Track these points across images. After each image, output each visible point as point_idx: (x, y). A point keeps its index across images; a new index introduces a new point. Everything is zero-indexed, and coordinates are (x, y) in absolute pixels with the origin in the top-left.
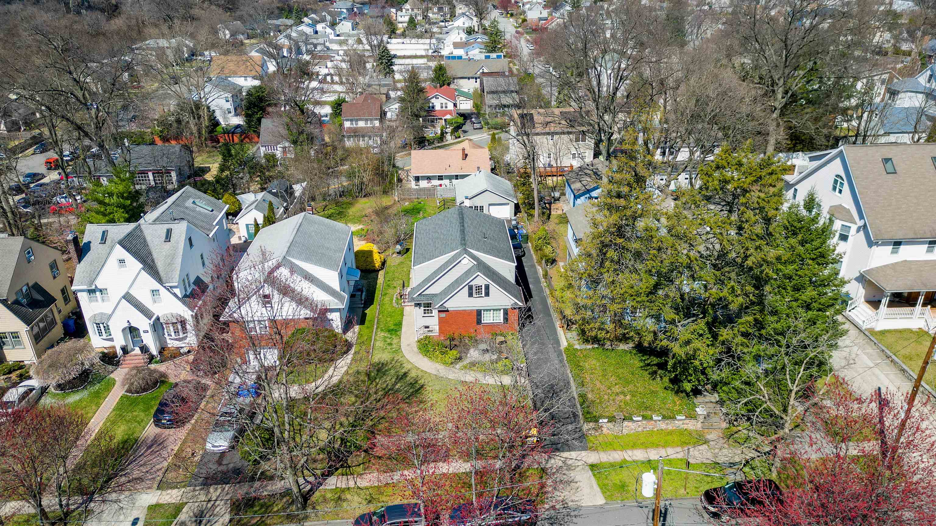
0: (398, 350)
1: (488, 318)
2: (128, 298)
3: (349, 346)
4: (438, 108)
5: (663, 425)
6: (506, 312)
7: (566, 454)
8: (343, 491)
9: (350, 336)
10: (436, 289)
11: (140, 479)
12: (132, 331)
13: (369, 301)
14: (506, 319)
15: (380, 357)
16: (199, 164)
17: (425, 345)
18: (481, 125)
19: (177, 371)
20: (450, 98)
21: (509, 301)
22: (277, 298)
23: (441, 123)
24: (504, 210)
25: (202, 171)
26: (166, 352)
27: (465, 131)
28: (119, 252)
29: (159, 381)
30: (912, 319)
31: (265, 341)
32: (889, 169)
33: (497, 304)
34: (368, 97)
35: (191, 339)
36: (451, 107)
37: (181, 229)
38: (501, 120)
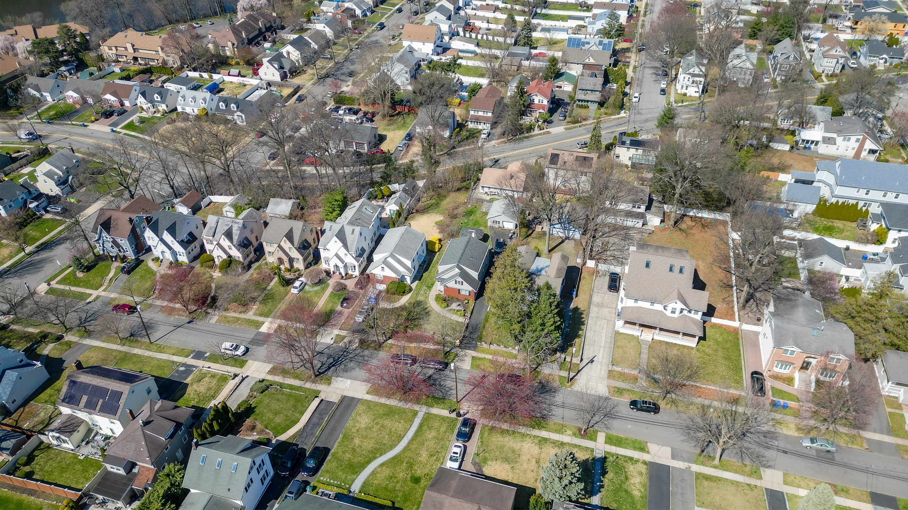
0: (427, 297)
1: (463, 293)
2: (337, 255)
3: (411, 290)
4: (536, 101)
5: (504, 349)
6: (470, 292)
7: (467, 351)
8: (393, 345)
9: (414, 286)
10: (446, 277)
11: (335, 325)
12: (336, 266)
13: (426, 269)
14: (470, 295)
15: (420, 298)
16: (381, 132)
17: (438, 298)
18: (565, 117)
19: (350, 284)
20: (546, 97)
21: (471, 289)
22: (386, 268)
23: (536, 114)
24: (510, 225)
25: (382, 138)
26: (348, 276)
27: (550, 122)
28: (335, 238)
29: (344, 288)
30: (635, 331)
31: (382, 282)
32: (647, 265)
33: (466, 289)
34: (492, 91)
35: (357, 273)
36: (545, 102)
37: (358, 229)
38: (583, 112)
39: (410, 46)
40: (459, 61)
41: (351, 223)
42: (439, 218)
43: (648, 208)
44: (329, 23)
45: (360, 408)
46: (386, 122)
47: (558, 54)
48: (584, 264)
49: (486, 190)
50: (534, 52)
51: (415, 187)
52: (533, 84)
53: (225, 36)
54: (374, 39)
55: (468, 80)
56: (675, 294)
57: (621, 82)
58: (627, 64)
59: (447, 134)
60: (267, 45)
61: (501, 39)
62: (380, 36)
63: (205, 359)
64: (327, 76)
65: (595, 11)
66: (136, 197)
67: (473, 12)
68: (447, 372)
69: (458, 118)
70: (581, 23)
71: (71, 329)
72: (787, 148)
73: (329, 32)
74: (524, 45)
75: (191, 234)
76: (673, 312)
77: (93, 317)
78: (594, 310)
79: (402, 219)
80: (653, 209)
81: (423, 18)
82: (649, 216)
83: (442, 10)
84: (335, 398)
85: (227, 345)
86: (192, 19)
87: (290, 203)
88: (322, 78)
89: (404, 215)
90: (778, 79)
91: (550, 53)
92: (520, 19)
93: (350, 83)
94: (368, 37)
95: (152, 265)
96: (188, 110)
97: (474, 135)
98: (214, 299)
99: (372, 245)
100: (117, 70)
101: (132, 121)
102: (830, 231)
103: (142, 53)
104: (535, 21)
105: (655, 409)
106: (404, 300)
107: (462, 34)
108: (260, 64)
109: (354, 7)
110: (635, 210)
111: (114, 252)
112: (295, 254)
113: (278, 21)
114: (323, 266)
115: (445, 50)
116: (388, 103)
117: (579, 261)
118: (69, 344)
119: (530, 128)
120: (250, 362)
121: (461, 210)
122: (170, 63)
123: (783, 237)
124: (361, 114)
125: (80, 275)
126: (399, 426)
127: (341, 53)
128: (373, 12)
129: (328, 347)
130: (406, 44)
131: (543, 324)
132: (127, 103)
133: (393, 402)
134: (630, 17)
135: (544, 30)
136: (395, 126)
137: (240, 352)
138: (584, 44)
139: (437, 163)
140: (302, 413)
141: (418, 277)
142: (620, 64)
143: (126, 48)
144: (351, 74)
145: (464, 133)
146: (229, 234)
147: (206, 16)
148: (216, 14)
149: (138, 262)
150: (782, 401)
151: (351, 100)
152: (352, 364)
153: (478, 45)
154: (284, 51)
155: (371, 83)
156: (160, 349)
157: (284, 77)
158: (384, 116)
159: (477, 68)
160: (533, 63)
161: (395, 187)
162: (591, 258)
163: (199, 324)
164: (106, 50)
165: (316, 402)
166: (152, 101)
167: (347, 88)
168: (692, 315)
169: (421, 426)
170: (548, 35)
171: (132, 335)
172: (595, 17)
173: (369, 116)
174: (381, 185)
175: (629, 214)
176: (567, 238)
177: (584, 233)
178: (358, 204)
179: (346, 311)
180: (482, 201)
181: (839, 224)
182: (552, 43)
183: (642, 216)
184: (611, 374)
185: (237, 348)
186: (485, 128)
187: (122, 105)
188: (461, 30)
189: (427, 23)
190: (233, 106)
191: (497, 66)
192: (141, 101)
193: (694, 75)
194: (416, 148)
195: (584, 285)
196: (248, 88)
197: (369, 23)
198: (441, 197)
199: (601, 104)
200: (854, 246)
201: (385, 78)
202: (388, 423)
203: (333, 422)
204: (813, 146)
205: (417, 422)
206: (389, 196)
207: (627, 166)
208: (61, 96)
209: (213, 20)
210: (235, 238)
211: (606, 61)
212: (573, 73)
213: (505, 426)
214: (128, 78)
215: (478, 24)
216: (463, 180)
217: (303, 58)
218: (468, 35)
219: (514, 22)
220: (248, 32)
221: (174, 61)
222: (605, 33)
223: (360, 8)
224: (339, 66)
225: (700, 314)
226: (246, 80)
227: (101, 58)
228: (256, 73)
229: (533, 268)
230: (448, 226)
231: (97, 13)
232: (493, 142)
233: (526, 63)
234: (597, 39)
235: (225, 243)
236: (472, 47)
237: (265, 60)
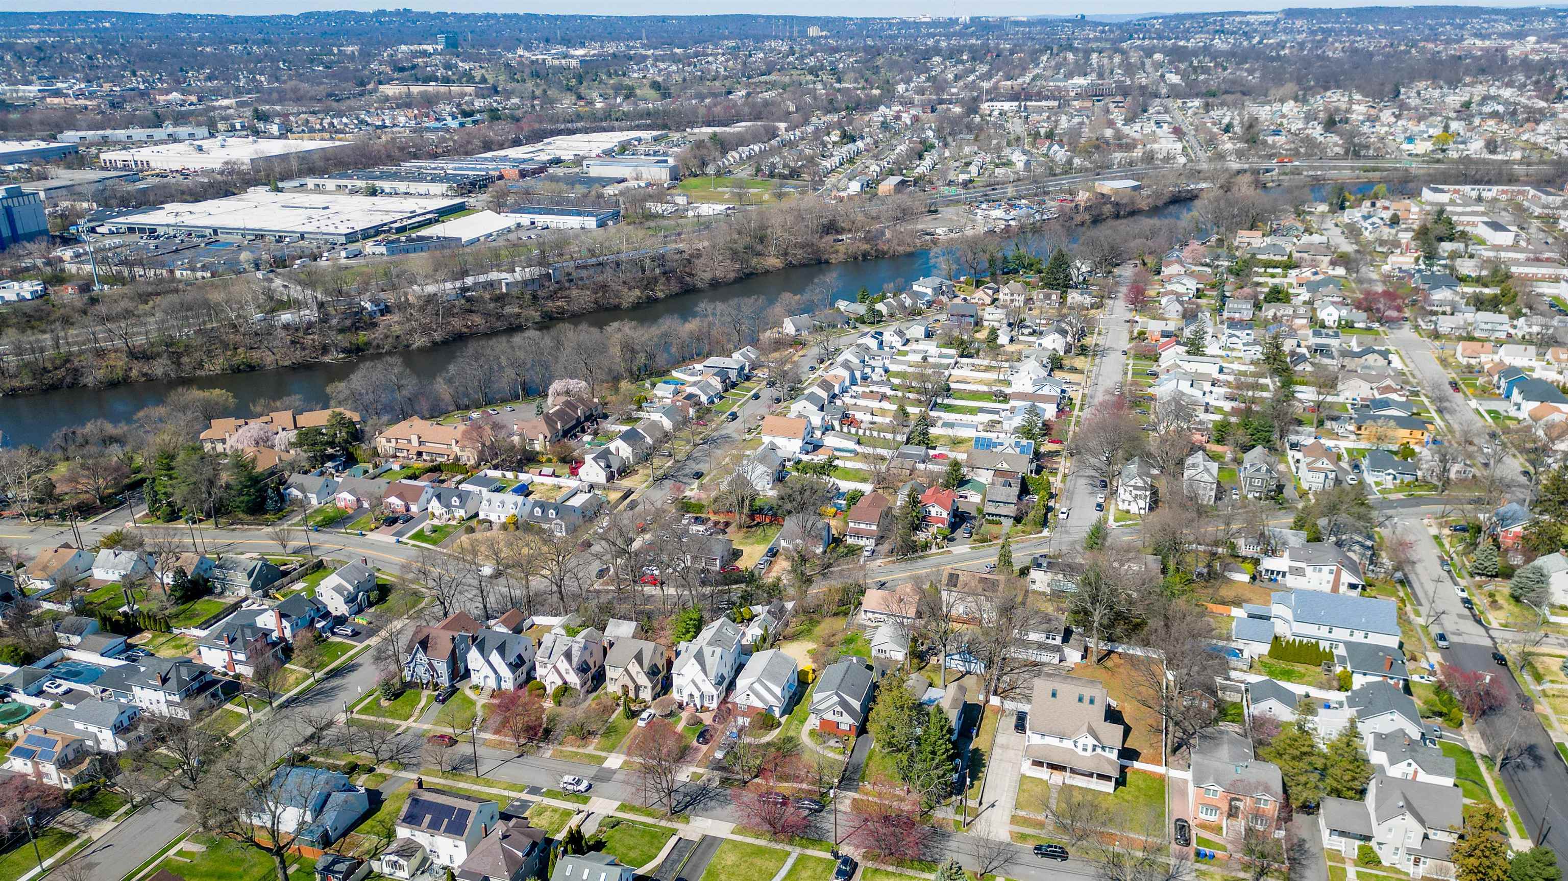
0: (799, 733)
1: (842, 727)
2: (693, 681)
3: (779, 724)
4: (933, 514)
5: (891, 791)
6: (850, 726)
7: (847, 793)
8: (760, 784)
9: (783, 720)
10: (822, 707)
11: (691, 762)
12: (691, 695)
13: (798, 702)
14: (850, 730)
15: (791, 733)
16: (736, 546)
17: (812, 733)
18: (971, 534)
19: (707, 719)
20: (945, 508)
21: (851, 721)
22: (752, 696)
23: (933, 530)
24: (899, 655)
25: (737, 554)
26: (704, 709)
27: (952, 540)
28: (693, 660)
29: (699, 722)
30: (1043, 774)
31: (745, 714)
32: (1054, 695)
33: (847, 721)
34: (876, 498)
35: (714, 705)
36: (945, 515)
37: (718, 651)
38: (994, 529)
39: (772, 443)
40: (836, 463)
41: (710, 644)
42: (812, 646)
43: (1066, 640)
44: (667, 412)
45: (725, 846)
46: (741, 534)
47: (962, 457)
48: (987, 701)
49: (870, 615)
50: (932, 452)
51: (782, 610)
52: (929, 492)
53: (535, 427)
54: (724, 432)
55: (846, 486)
56: (1085, 727)
57: (1043, 493)
58: (1054, 472)
59: (819, 550)
60: (587, 438)
61: (889, 436)
62: (731, 428)
63: (542, 794)
64: (665, 477)
65: (1013, 403)
66: (451, 616)
67: (853, 401)
68: (823, 814)
69: (834, 531)
70: (995, 417)
71: (383, 761)
72: (1246, 578)
73: (667, 424)
74: (919, 444)
75: (520, 657)
76: (1085, 750)
77: (407, 749)
78: (997, 751)
79: (766, 645)
80: (1072, 641)
81: (788, 407)
82: (1067, 650)
83: (812, 398)
84: (695, 837)
85: (568, 778)
86: (489, 403)
87: (634, 624)
88: (659, 480)
89: (770, 640)
90: (1250, 496)
91: (952, 455)
92: (913, 410)
93: (695, 486)
94: (716, 430)
95: (469, 693)
96: (493, 517)
97: (853, 551)
98: (547, 732)
99: (732, 674)
100: (396, 467)
101: (422, 530)
102: (1288, 675)
103: (429, 447)
104: (933, 414)
105: (1063, 855)
106: (773, 735)
107: (837, 427)
108: (580, 462)
109: (698, 392)
110: (1049, 641)
111: (426, 678)
112: (643, 680)
113: (600, 408)
114: (675, 695)
115: (817, 447)
116: (746, 510)
117: (982, 698)
118: (384, 777)
119: (926, 546)
120: (594, 799)
121: (839, 637)
122: (464, 460)
123: (1228, 679)
124: (710, 524)
125: (384, 703)
126: (771, 865)
127: (682, 448)
128: (721, 398)
129: (685, 785)
130: (766, 439)
131: (934, 753)
132: (414, 508)
133: (762, 842)
134: (1061, 411)
135: (946, 425)
136: (753, 540)
137: (583, 787)
138: (996, 445)
139: (809, 581)
140: (660, 849)
141: (788, 710)
142: (1045, 472)
143: (409, 441)
144: (699, 475)
145: (841, 549)
146: (568, 655)
147: (504, 401)
148: (517, 397)
149: (453, 690)
150: (1207, 851)
151: (700, 507)
152: (713, 803)
153: (859, 443)
154: (612, 447)
155: (724, 487)
156: (489, 783)
157: (610, 478)
158: (740, 527)
159: (858, 471)
160: (930, 466)
161: (757, 609)
162: (995, 693)
163: (529, 759)
164: (382, 443)
165: (673, 841)
166: (448, 506)
167: (692, 492)
168: (1107, 754)
169: (795, 865)
170: (950, 432)
171: (454, 769)
172: (1013, 410)
173: (721, 526)
174: (741, 606)
175: (1041, 646)
176: (968, 673)
177: (989, 666)
178: (717, 624)
179: (705, 748)
180: (865, 627)
181: (1299, 668)
182: (956, 442)
183: (1057, 649)
184: (1014, 820)
185: (578, 782)
186: (868, 544)
187: (408, 510)
188: (836, 424)
189: (792, 414)
190: (552, 513)
191: (883, 468)
192: (435, 506)
193: (1136, 488)
194: (782, 566)
195: (987, 724)
196: (565, 491)
197: (717, 413)
198: (813, 622)
199: (1018, 520)
200: (1315, 693)
201: (742, 481)
202: (758, 861)
203: (694, 858)
204: (1279, 578)
205: (790, 862)
206: (750, 620)
207: (1044, 594)
208: (330, 498)
209: (515, 405)
210: (575, 660)
211: (1024, 467)
212: (982, 480)
213: (891, 869)
214: (414, 477)
215: (859, 416)
216: (842, 603)
217: (635, 455)
218: (845, 429)
219: (906, 414)
220: (564, 423)
221: (469, 457)
222: (1027, 432)
223: (706, 393)
224: (679, 466)
225: (1116, 752)
226: (563, 481)
227: (375, 453)
228: (574, 472)
229: (925, 698)
230: (823, 655)
231: (371, 397)
232: (878, 562)
233: (921, 466)
234: (1013, 440)
235: (563, 665)
236: (851, 445)
237: (588, 458)
